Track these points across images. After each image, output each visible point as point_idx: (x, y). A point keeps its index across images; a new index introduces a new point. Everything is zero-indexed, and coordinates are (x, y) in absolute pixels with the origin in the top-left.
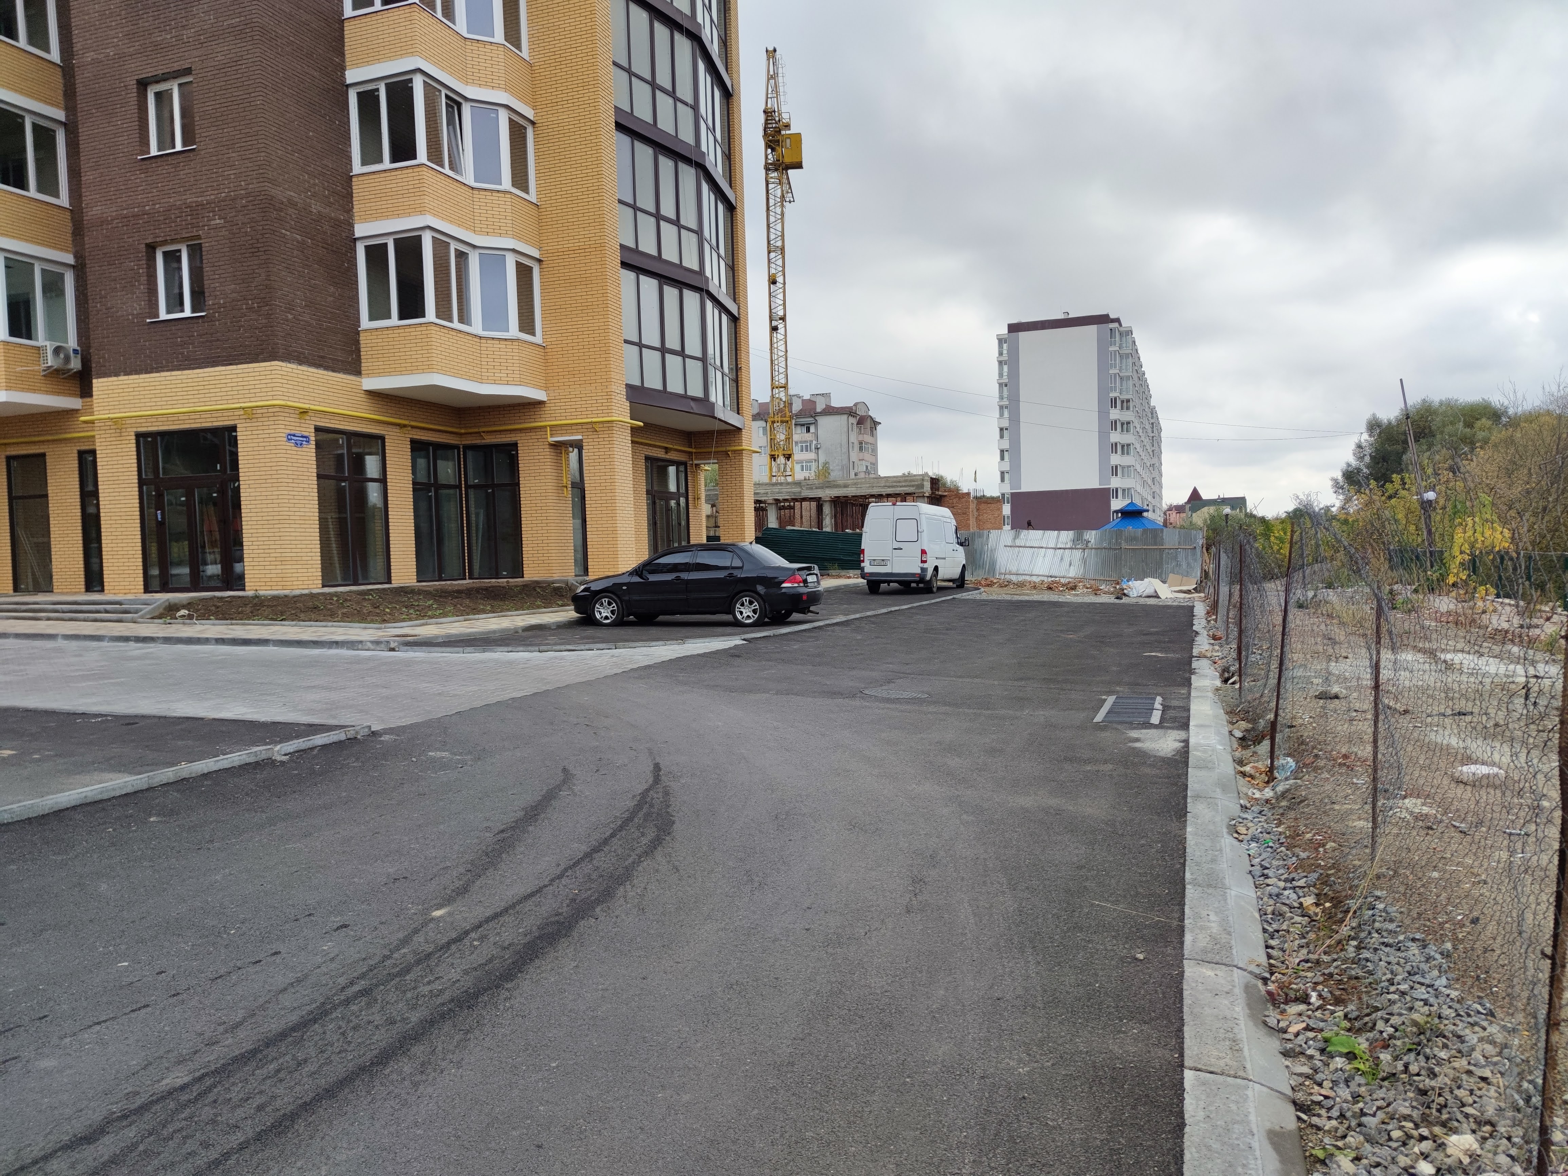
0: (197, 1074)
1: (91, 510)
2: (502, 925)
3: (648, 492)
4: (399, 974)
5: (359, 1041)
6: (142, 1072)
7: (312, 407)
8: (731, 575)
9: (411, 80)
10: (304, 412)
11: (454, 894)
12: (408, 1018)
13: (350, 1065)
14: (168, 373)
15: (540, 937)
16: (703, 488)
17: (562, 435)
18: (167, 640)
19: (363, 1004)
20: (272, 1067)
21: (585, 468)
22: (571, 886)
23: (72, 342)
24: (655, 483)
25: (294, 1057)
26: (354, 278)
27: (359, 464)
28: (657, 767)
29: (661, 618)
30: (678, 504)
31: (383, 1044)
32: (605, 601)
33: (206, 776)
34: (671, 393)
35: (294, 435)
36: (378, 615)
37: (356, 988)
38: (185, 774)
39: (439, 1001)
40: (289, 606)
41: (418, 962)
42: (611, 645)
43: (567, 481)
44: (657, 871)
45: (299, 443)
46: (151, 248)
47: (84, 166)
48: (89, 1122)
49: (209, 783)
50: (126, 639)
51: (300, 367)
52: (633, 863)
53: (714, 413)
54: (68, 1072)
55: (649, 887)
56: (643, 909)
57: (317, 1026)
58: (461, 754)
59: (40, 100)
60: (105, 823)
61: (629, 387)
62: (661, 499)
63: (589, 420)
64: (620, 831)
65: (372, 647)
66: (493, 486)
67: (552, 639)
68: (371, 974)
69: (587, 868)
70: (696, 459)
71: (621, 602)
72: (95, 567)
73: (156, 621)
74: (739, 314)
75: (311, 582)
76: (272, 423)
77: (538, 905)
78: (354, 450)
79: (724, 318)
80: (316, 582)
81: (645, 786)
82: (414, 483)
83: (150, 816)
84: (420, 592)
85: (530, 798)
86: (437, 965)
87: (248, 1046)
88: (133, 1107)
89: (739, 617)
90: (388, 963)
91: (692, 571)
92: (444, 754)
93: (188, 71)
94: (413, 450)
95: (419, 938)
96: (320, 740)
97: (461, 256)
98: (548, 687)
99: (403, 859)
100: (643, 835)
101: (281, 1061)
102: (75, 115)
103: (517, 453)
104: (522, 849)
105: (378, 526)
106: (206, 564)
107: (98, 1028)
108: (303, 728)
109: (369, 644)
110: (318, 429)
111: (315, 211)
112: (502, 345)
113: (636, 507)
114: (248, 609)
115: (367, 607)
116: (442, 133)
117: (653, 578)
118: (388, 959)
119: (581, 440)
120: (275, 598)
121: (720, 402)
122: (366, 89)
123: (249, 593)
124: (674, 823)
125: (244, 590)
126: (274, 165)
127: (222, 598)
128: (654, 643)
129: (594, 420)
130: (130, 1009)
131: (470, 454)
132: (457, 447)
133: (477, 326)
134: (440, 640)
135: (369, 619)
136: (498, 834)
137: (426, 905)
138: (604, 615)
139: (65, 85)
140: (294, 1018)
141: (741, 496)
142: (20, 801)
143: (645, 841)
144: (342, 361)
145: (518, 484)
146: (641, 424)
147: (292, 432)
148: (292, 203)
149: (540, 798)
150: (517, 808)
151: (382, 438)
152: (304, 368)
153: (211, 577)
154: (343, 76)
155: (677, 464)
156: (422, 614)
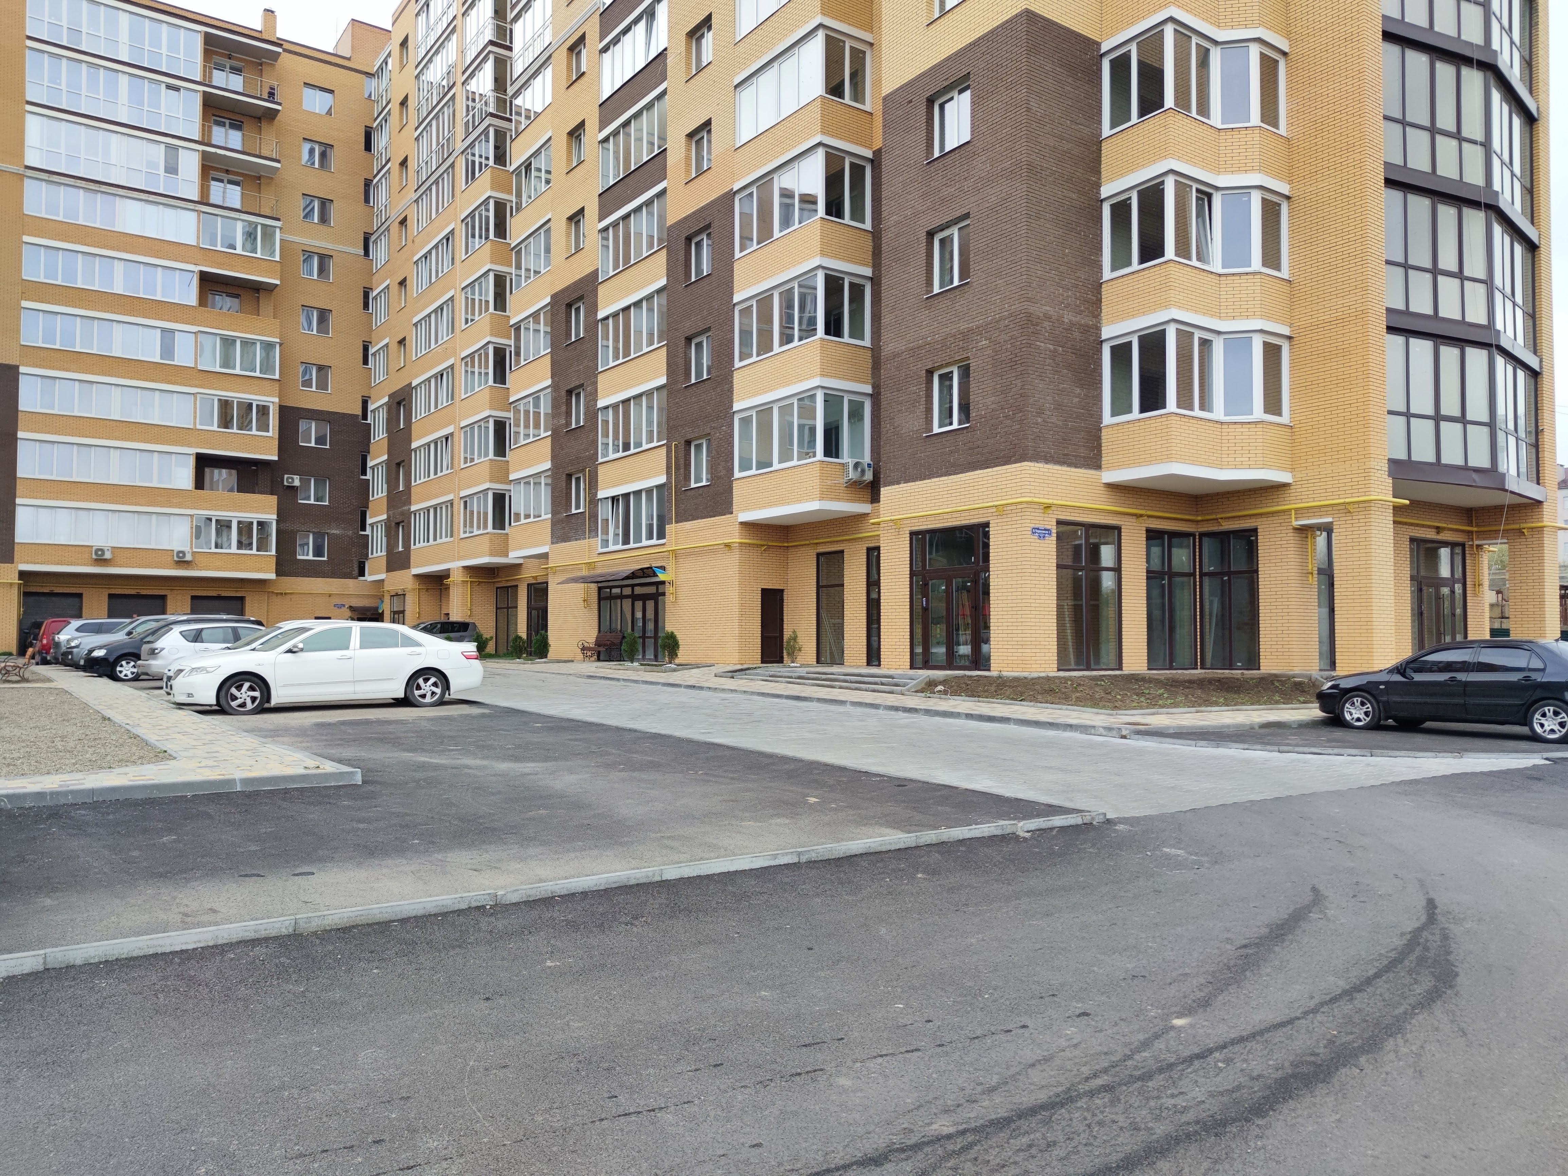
0: (961, 1128)
1: (874, 596)
2: (1249, 1052)
3: (1412, 578)
4: (1139, 1079)
5: (1104, 1138)
6: (915, 1111)
7: (1055, 502)
8: (1527, 678)
9: (1162, 183)
10: (1048, 507)
11: (1195, 1005)
12: (1152, 1129)
13: (1096, 1161)
14: (938, 479)
15: (1294, 1076)
16: (1486, 571)
17: (1309, 518)
18: (928, 712)
19: (1106, 1100)
20: (1025, 1140)
21: (1334, 553)
22: (1328, 1025)
23: (867, 459)
24: (1422, 567)
25: (1044, 1137)
26: (1098, 378)
27: (1095, 553)
28: (1431, 904)
29: (1428, 724)
30: (1453, 592)
31: (1128, 1149)
32: (1357, 701)
33: (962, 842)
34: (1446, 466)
35: (1038, 529)
36: (1109, 701)
37: (1099, 1082)
38: (944, 838)
39: (1184, 1118)
40: (1029, 687)
41: (1161, 1070)
42: (1366, 752)
43: (1313, 567)
44: (1437, 1029)
45: (1042, 535)
46: (930, 373)
47: (884, 311)
48: (875, 1146)
49: (964, 849)
50: (896, 709)
51: (1046, 466)
52: (1405, 1013)
53: (1504, 484)
54: (859, 1094)
55: (1428, 1047)
56: (1420, 1072)
57: (1063, 1110)
58: (1196, 854)
59: (856, 263)
60: (883, 873)
61: (1393, 462)
62: (1429, 586)
63: (1342, 501)
64: (1386, 972)
65: (1104, 733)
66: (1229, 573)
67: (1293, 739)
68: (1113, 1071)
69: (1345, 1008)
70: (1478, 539)
71: (1378, 702)
72: (875, 644)
73: (919, 694)
74: (1541, 367)
75: (1048, 666)
76: (1019, 518)
77: (1290, 1037)
78: (1091, 541)
79: (1521, 374)
80: (1052, 666)
81: (1417, 925)
82: (1148, 572)
83: (918, 872)
84: (1150, 680)
85: (1275, 913)
86: (1180, 1079)
87: (1002, 1113)
88: (909, 1143)
89: (1538, 729)
90: (1129, 1063)
91: (1472, 671)
92: (1180, 852)
93: (967, 216)
94: (1148, 538)
95: (1159, 1045)
96: (1058, 821)
97: (1205, 344)
98: (1291, 793)
99: (1141, 957)
100: (1416, 982)
101: (1032, 1136)
102: (880, 271)
103: (1257, 539)
104: (1268, 970)
105: (1111, 612)
106: (959, 645)
107: (880, 1060)
108: (1043, 807)
109: (1101, 730)
110: (1059, 523)
111: (1067, 321)
112: (1245, 429)
113: (1397, 595)
114: (993, 688)
115: (1099, 693)
116: (1191, 226)
117: (1418, 677)
118: (1129, 1059)
119: (1332, 523)
120: (1016, 679)
121: (1513, 471)
122: (1119, 200)
123: (993, 673)
124: (1457, 975)
125: (989, 670)
126: (1034, 285)
127: (971, 677)
128: (1421, 754)
129: (1347, 500)
130: (904, 1049)
131: (1206, 540)
132: (1193, 535)
133: (1218, 412)
134: (1172, 731)
135: (1101, 704)
136: (1240, 948)
137: (1166, 1011)
138: (1356, 716)
139: (874, 248)
140: (1042, 1096)
141: (1541, 581)
142: (823, 844)
143: (1418, 989)
144: (1084, 457)
145: (1257, 571)
146: (1407, 502)
147: (1037, 526)
148: (1047, 317)
149: (1286, 916)
150: (1260, 924)
151: (1118, 529)
152: (1050, 466)
153: (962, 657)
154: (1099, 193)
155: (1452, 545)
156: (1153, 703)
